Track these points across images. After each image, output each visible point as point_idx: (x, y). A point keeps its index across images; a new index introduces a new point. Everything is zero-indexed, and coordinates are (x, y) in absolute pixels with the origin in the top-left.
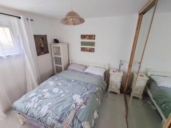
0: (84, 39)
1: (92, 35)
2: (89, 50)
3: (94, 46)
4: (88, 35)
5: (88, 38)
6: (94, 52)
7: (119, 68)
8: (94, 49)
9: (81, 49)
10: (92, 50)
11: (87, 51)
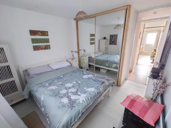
0: (35, 35)
1: (45, 31)
2: (44, 47)
3: (49, 42)
4: (39, 31)
5: (40, 34)
6: (50, 48)
7: (73, 57)
8: (49, 46)
9: (34, 48)
10: (47, 47)
11: (42, 49)
